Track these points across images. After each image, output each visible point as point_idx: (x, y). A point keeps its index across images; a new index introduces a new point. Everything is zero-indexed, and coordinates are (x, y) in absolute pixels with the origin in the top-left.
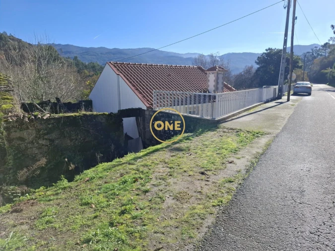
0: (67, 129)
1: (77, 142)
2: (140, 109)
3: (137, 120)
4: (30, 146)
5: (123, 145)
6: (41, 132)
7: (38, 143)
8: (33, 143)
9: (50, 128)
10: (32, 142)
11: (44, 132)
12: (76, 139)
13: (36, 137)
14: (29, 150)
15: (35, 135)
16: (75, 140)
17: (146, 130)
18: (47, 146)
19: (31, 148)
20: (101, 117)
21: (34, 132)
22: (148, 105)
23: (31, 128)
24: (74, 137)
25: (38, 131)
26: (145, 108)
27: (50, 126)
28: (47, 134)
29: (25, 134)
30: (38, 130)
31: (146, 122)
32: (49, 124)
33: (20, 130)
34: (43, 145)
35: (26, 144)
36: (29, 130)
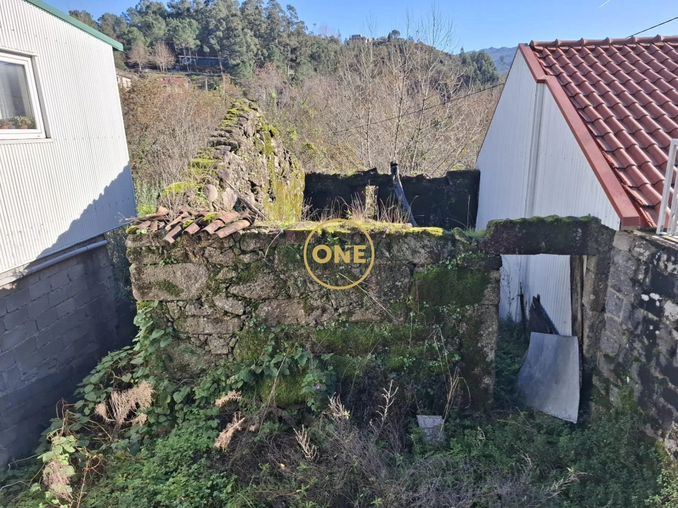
0: (296, 274)
1: (325, 317)
2: (589, 225)
3: (575, 268)
4: (190, 310)
5: (491, 356)
6: (220, 276)
7: (213, 306)
8: (202, 305)
9: (247, 266)
10: (199, 301)
11: (229, 276)
12: (324, 310)
13: (209, 287)
14: (190, 319)
15: (204, 280)
16: (319, 312)
17: (607, 315)
18: (238, 316)
19: (193, 316)
20: (413, 242)
21: (202, 270)
22: (631, 212)
23: (193, 259)
24: (318, 303)
25: (214, 269)
26: (612, 222)
27: (246, 259)
28: (239, 281)
29: (178, 274)
30: (214, 266)
31: (610, 282)
32: (244, 252)
33: (166, 263)
34: (226, 313)
35: (181, 303)
36: (189, 266)
